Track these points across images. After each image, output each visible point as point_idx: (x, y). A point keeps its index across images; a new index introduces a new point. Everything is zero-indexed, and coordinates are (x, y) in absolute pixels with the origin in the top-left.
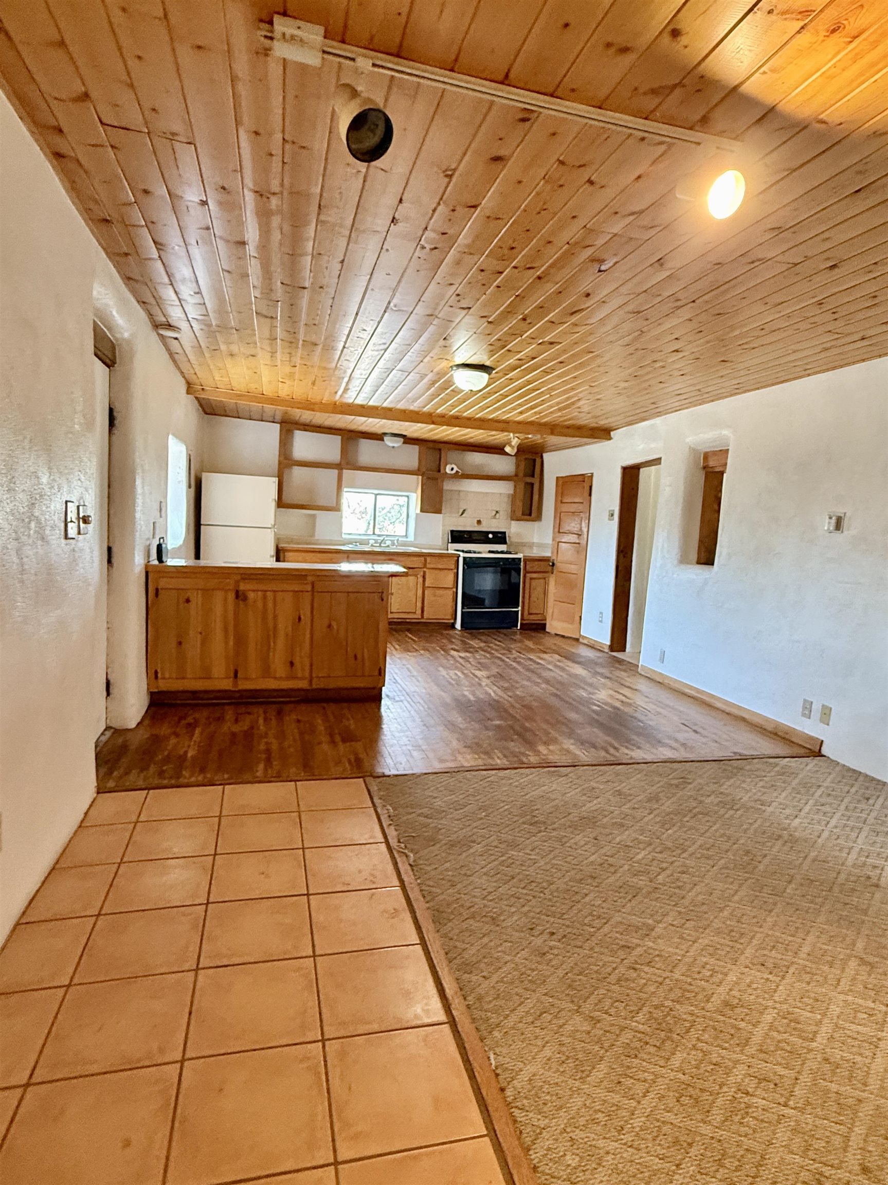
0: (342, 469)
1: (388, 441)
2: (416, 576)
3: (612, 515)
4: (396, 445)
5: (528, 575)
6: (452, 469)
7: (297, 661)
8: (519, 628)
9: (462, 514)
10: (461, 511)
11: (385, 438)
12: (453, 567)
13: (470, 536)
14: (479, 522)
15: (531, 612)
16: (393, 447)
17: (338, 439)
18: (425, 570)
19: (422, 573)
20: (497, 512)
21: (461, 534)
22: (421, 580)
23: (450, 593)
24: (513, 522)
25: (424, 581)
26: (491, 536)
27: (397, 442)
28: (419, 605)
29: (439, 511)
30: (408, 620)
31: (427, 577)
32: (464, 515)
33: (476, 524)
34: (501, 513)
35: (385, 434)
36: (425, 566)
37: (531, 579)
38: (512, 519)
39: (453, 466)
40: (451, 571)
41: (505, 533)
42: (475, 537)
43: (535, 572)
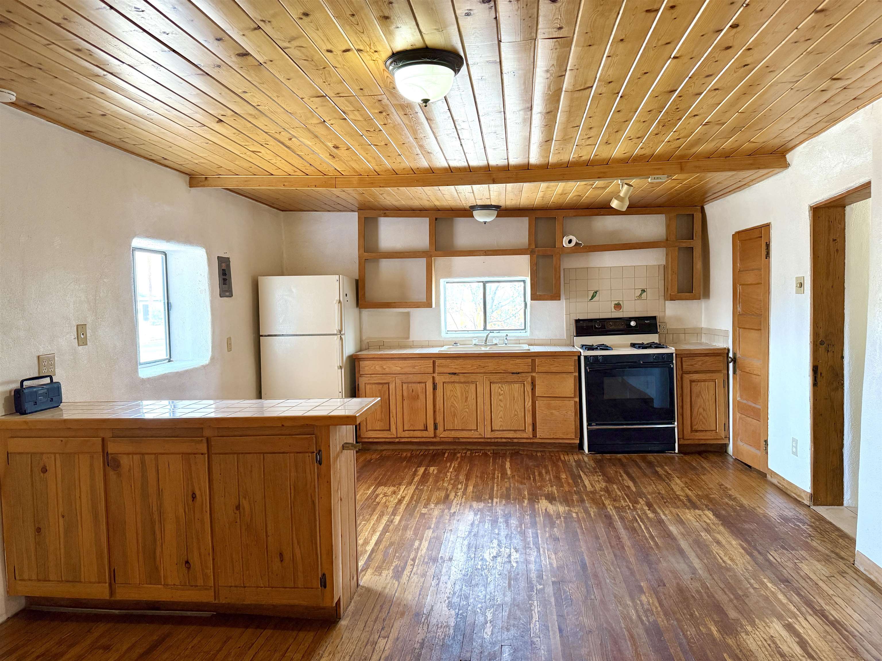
0: (431, 256)
1: (480, 217)
2: (523, 383)
3: (801, 285)
4: (488, 220)
5: (686, 376)
6: (570, 241)
7: (195, 561)
8: (677, 451)
9: (593, 297)
10: (591, 294)
11: (475, 213)
12: (572, 368)
13: (603, 327)
14: (618, 306)
15: (695, 428)
16: (485, 223)
17: (426, 221)
18: (534, 374)
19: (529, 379)
20: (643, 291)
21: (590, 324)
22: (529, 388)
23: (571, 404)
24: (668, 303)
25: (533, 389)
26: (633, 323)
27: (489, 215)
28: (529, 419)
29: (556, 296)
30: (515, 441)
31: (537, 382)
32: (594, 299)
33: (613, 310)
34: (648, 291)
35: (473, 208)
36: (533, 370)
37: (692, 381)
38: (666, 299)
39: (571, 237)
40: (569, 376)
41: (654, 318)
42: (611, 326)
43: (696, 372)
